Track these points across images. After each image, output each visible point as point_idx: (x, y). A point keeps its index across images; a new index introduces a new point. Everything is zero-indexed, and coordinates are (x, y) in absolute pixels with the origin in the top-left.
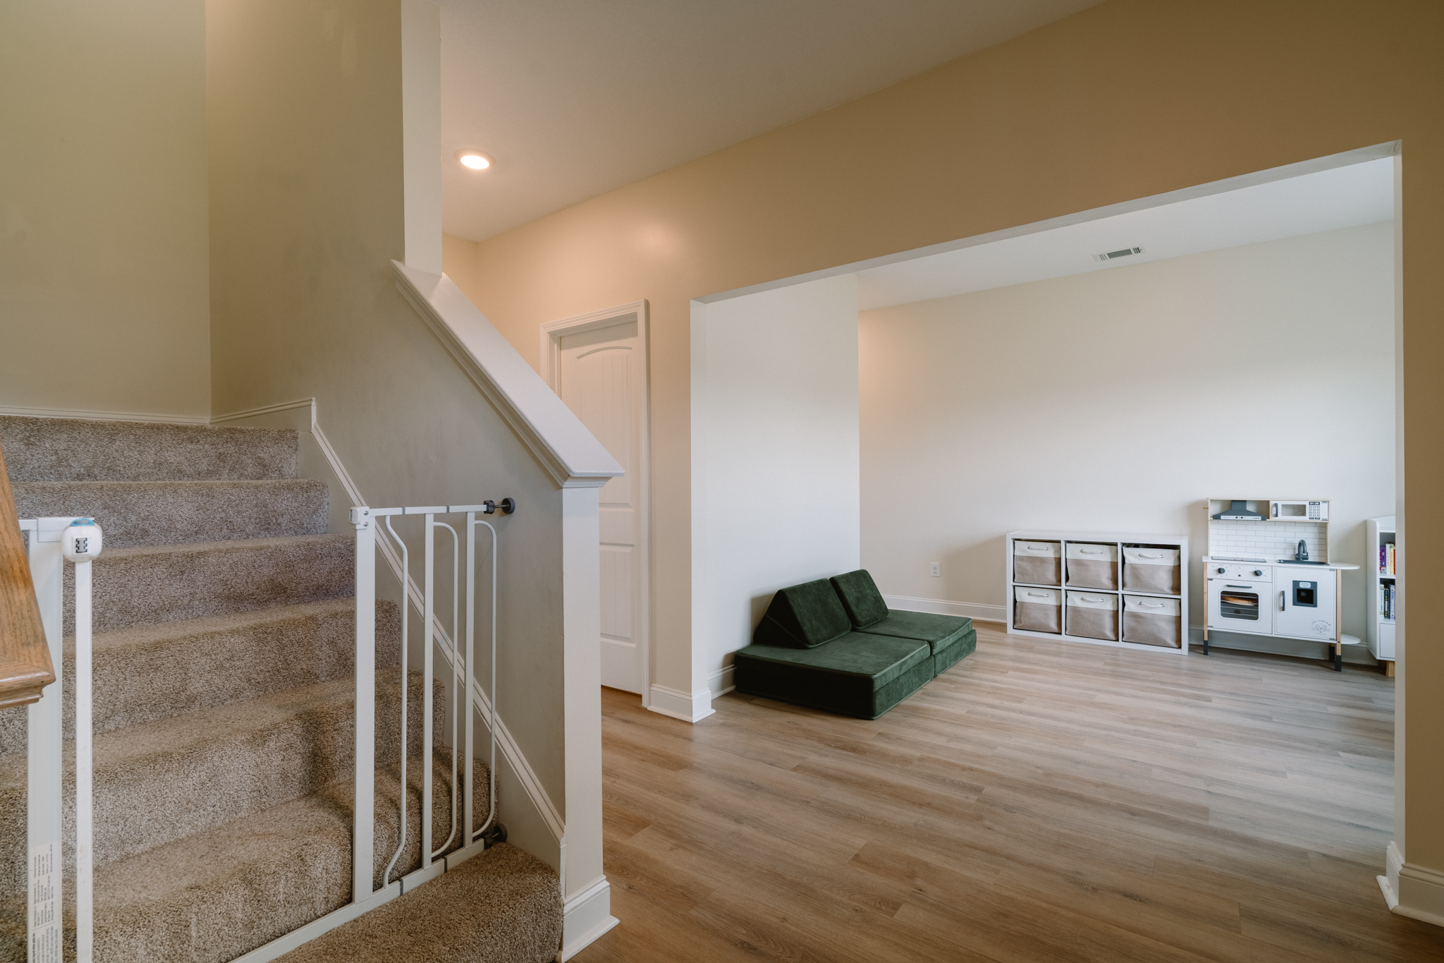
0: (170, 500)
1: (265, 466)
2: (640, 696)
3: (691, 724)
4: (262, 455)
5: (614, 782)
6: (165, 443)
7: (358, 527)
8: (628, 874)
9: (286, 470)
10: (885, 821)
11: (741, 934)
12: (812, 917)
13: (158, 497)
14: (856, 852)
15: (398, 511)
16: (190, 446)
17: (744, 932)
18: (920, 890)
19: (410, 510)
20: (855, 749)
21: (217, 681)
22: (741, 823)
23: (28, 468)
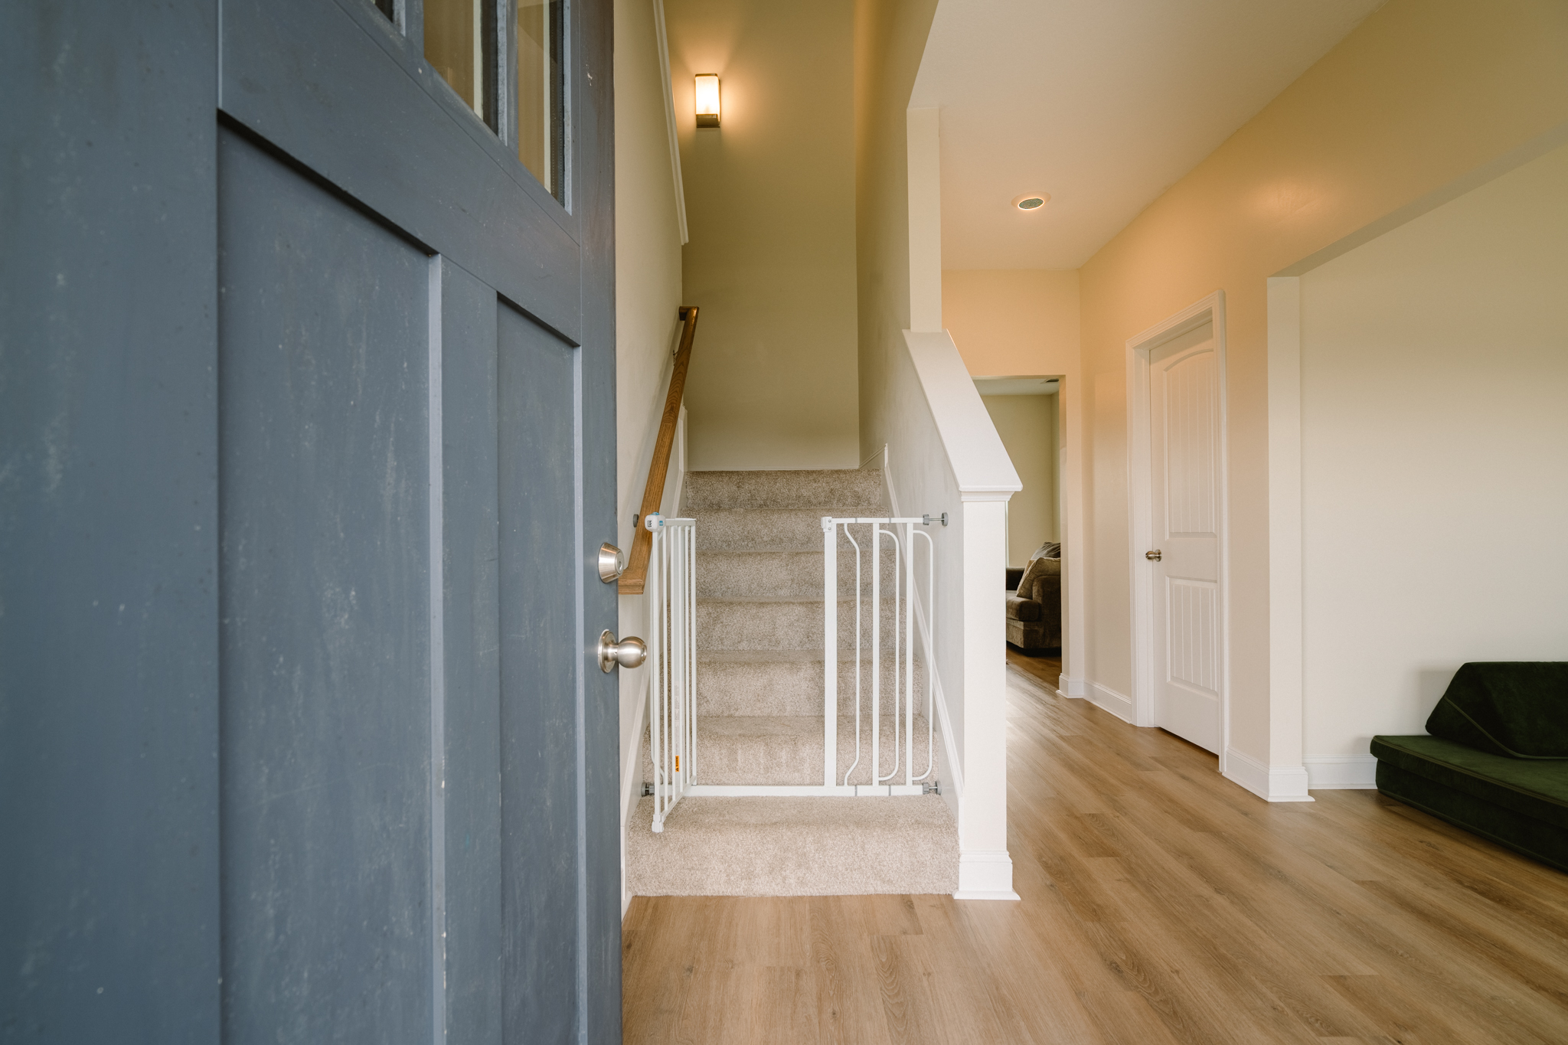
0: (793, 520)
1: (859, 497)
2: (1216, 757)
3: (1266, 802)
4: (856, 489)
5: (1118, 817)
6: (802, 484)
7: (824, 531)
8: (1060, 877)
9: (872, 500)
10: (1441, 973)
11: (1121, 957)
12: (1211, 986)
13: (787, 518)
14: (1346, 974)
15: (852, 520)
16: (815, 485)
17: (1124, 958)
18: (1399, 1042)
19: (861, 520)
20: (1502, 900)
21: (790, 633)
22: (1219, 893)
23: (739, 501)
